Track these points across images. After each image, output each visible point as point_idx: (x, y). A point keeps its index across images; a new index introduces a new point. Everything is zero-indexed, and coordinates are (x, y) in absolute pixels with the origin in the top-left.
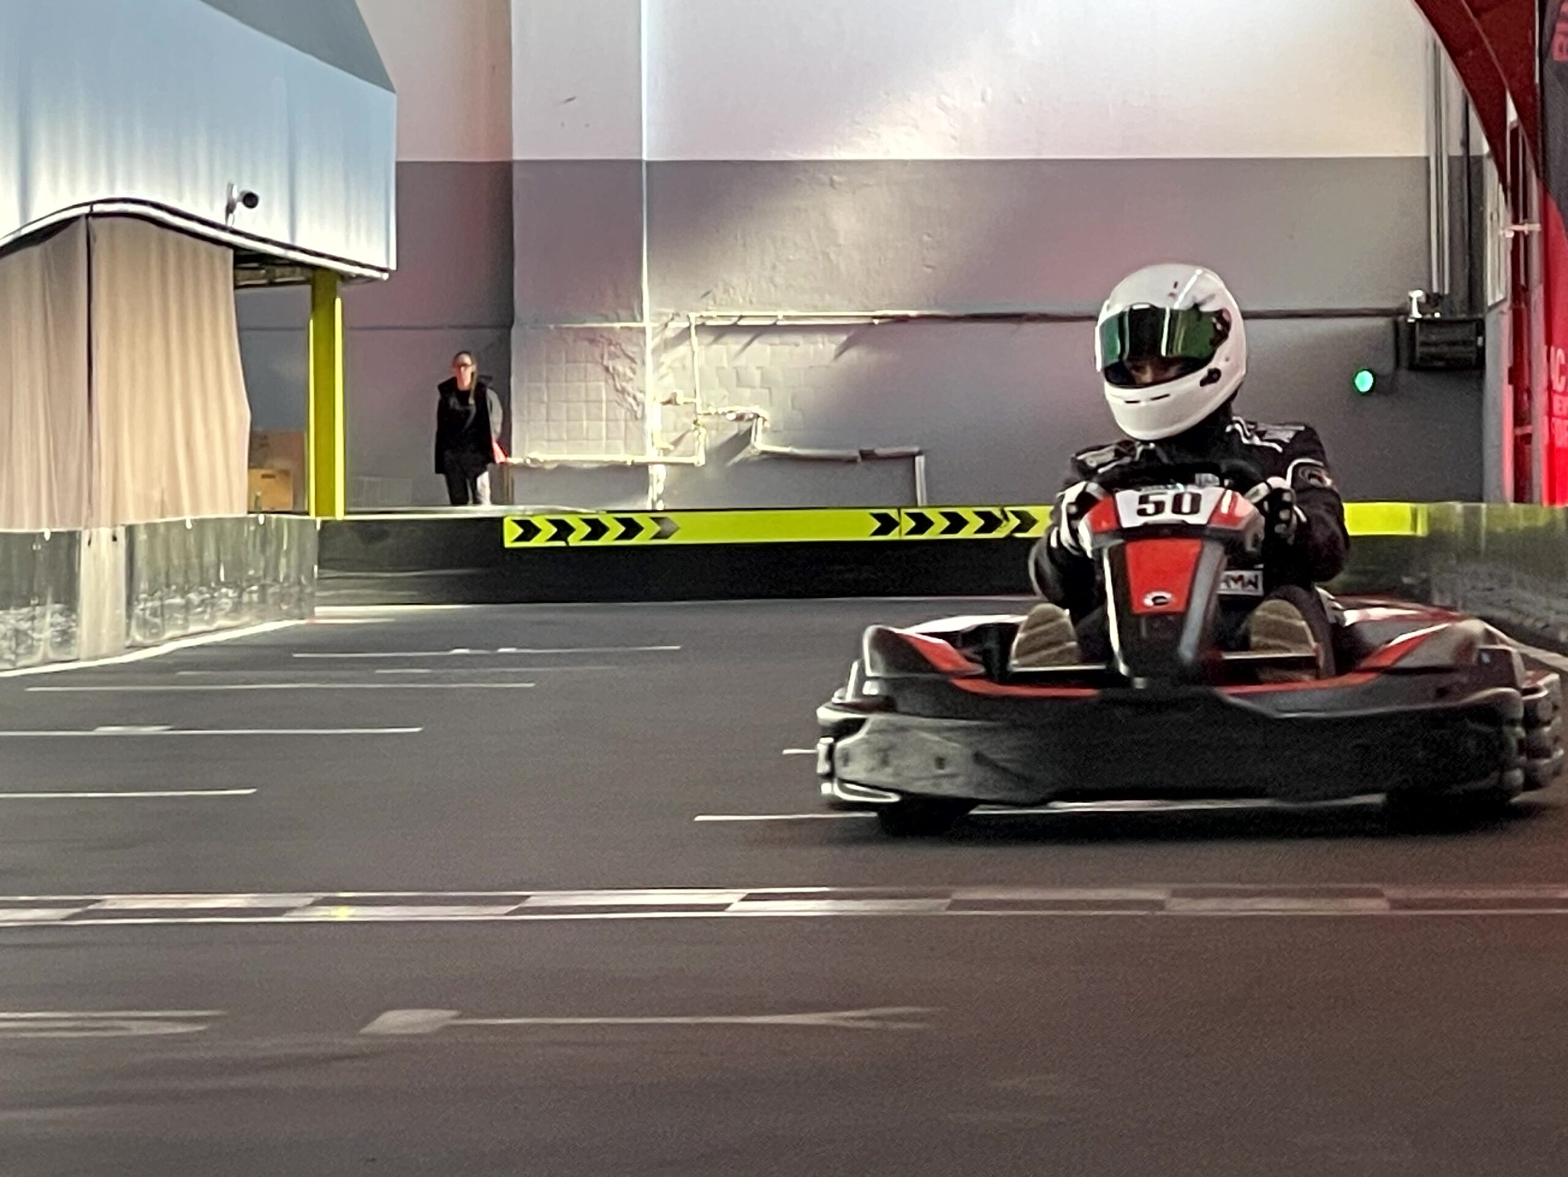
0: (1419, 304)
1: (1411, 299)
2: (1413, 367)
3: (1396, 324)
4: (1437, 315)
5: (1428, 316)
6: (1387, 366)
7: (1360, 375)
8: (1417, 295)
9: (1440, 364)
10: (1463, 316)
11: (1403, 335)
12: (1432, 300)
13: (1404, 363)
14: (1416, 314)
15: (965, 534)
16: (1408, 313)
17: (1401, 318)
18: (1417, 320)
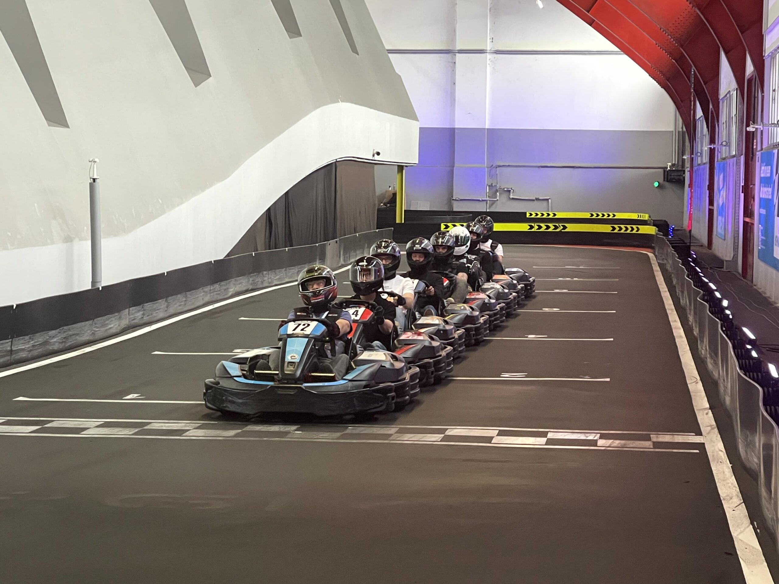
0: (670, 166)
1: (668, 165)
2: (668, 181)
3: (664, 171)
4: (674, 169)
5: (672, 169)
6: (661, 181)
7: (655, 183)
8: (669, 164)
9: (674, 180)
10: (681, 169)
11: (666, 173)
12: (673, 165)
13: (666, 179)
14: (669, 168)
15: (550, 230)
16: (667, 168)
17: (665, 169)
18: (669, 170)
